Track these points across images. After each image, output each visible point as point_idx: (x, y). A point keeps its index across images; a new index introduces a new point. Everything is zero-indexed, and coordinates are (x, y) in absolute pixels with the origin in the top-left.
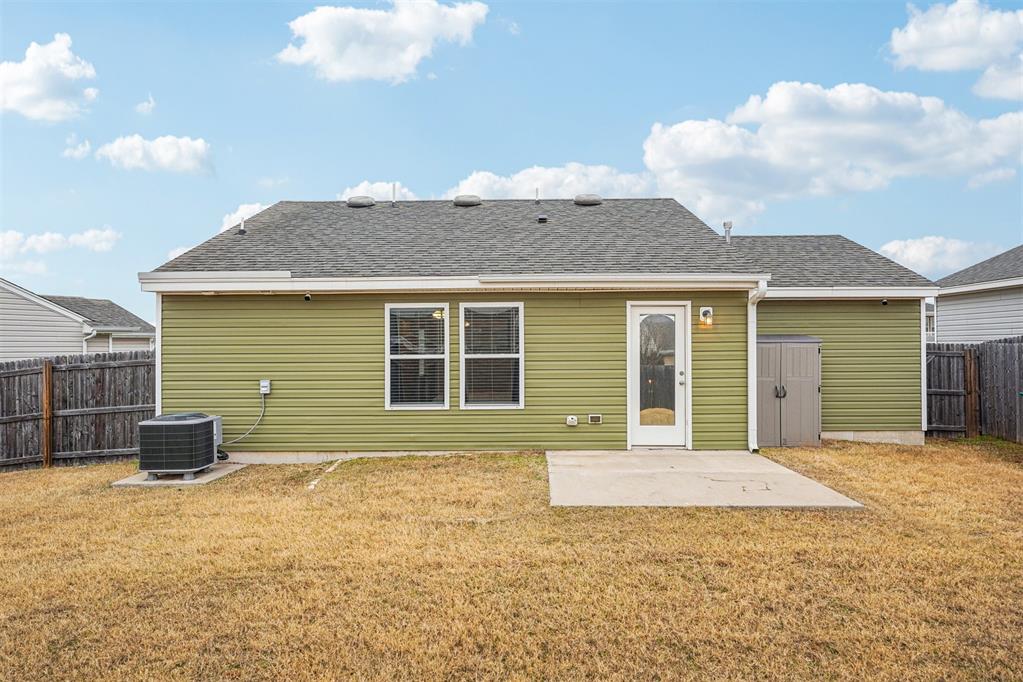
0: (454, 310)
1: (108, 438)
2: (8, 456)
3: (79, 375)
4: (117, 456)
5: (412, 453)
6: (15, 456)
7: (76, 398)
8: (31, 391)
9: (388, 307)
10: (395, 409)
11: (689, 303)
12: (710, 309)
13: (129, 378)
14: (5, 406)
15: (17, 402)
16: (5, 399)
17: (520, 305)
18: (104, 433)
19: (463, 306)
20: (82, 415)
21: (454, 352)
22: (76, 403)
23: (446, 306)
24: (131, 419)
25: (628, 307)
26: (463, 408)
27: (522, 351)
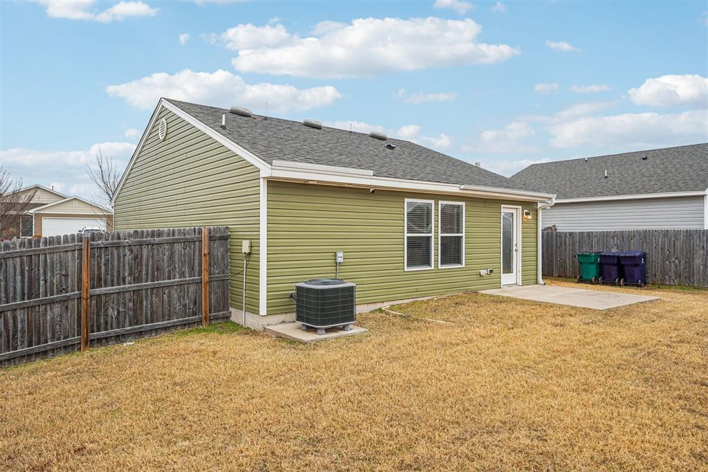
0: (437, 204)
1: (146, 313)
2: (30, 344)
3: (115, 252)
4: (156, 330)
5: (416, 299)
6: (39, 344)
7: (112, 276)
8: (61, 270)
9: (407, 200)
10: (409, 270)
11: (520, 207)
12: (528, 211)
13: (167, 254)
14: (26, 288)
15: (42, 283)
16: (26, 279)
17: (463, 204)
18: (141, 309)
19: (441, 202)
20: (118, 293)
21: (436, 232)
22: (112, 281)
23: (432, 202)
24: (170, 293)
25: (502, 208)
26: (440, 268)
27: (464, 232)
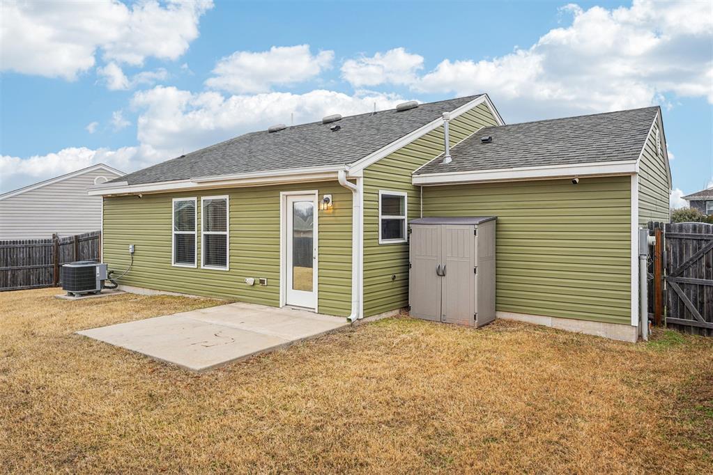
0: (199, 201)
9: (175, 200)
10: (176, 265)
11: (316, 192)
12: (329, 196)
17: (227, 197)
19: (203, 198)
21: (199, 230)
23: (195, 199)
25: (281, 195)
26: (202, 267)
27: (228, 229)
